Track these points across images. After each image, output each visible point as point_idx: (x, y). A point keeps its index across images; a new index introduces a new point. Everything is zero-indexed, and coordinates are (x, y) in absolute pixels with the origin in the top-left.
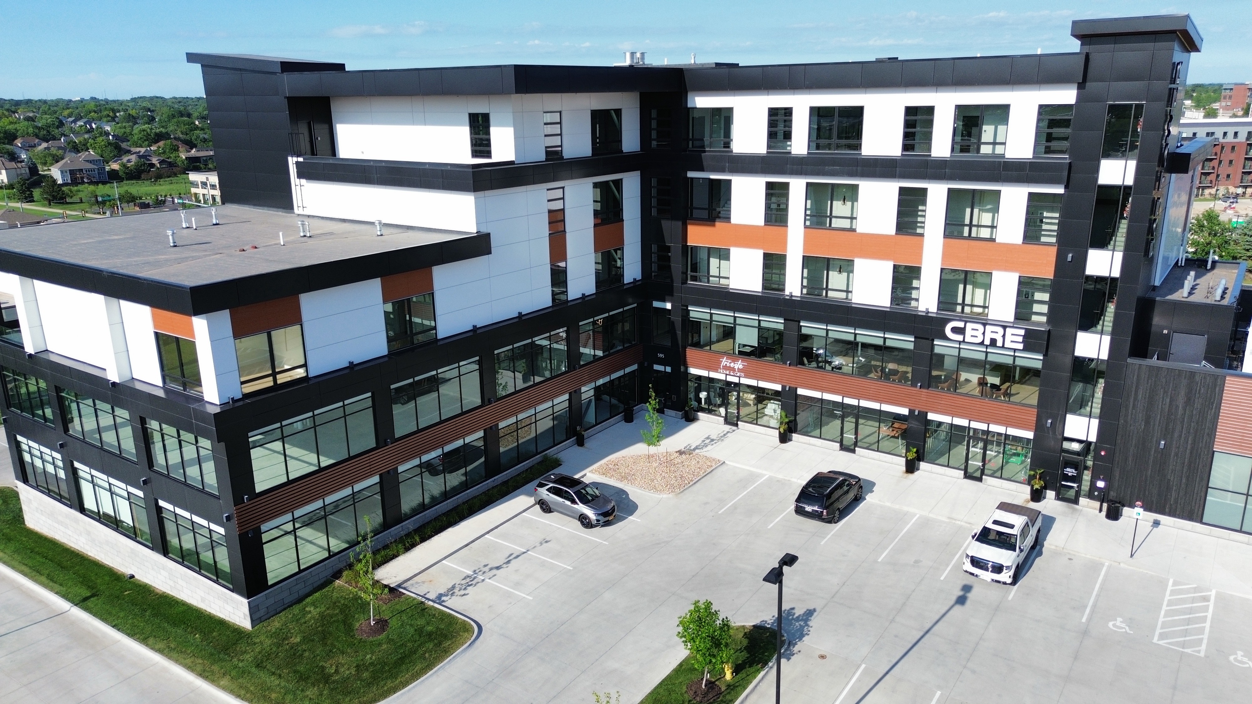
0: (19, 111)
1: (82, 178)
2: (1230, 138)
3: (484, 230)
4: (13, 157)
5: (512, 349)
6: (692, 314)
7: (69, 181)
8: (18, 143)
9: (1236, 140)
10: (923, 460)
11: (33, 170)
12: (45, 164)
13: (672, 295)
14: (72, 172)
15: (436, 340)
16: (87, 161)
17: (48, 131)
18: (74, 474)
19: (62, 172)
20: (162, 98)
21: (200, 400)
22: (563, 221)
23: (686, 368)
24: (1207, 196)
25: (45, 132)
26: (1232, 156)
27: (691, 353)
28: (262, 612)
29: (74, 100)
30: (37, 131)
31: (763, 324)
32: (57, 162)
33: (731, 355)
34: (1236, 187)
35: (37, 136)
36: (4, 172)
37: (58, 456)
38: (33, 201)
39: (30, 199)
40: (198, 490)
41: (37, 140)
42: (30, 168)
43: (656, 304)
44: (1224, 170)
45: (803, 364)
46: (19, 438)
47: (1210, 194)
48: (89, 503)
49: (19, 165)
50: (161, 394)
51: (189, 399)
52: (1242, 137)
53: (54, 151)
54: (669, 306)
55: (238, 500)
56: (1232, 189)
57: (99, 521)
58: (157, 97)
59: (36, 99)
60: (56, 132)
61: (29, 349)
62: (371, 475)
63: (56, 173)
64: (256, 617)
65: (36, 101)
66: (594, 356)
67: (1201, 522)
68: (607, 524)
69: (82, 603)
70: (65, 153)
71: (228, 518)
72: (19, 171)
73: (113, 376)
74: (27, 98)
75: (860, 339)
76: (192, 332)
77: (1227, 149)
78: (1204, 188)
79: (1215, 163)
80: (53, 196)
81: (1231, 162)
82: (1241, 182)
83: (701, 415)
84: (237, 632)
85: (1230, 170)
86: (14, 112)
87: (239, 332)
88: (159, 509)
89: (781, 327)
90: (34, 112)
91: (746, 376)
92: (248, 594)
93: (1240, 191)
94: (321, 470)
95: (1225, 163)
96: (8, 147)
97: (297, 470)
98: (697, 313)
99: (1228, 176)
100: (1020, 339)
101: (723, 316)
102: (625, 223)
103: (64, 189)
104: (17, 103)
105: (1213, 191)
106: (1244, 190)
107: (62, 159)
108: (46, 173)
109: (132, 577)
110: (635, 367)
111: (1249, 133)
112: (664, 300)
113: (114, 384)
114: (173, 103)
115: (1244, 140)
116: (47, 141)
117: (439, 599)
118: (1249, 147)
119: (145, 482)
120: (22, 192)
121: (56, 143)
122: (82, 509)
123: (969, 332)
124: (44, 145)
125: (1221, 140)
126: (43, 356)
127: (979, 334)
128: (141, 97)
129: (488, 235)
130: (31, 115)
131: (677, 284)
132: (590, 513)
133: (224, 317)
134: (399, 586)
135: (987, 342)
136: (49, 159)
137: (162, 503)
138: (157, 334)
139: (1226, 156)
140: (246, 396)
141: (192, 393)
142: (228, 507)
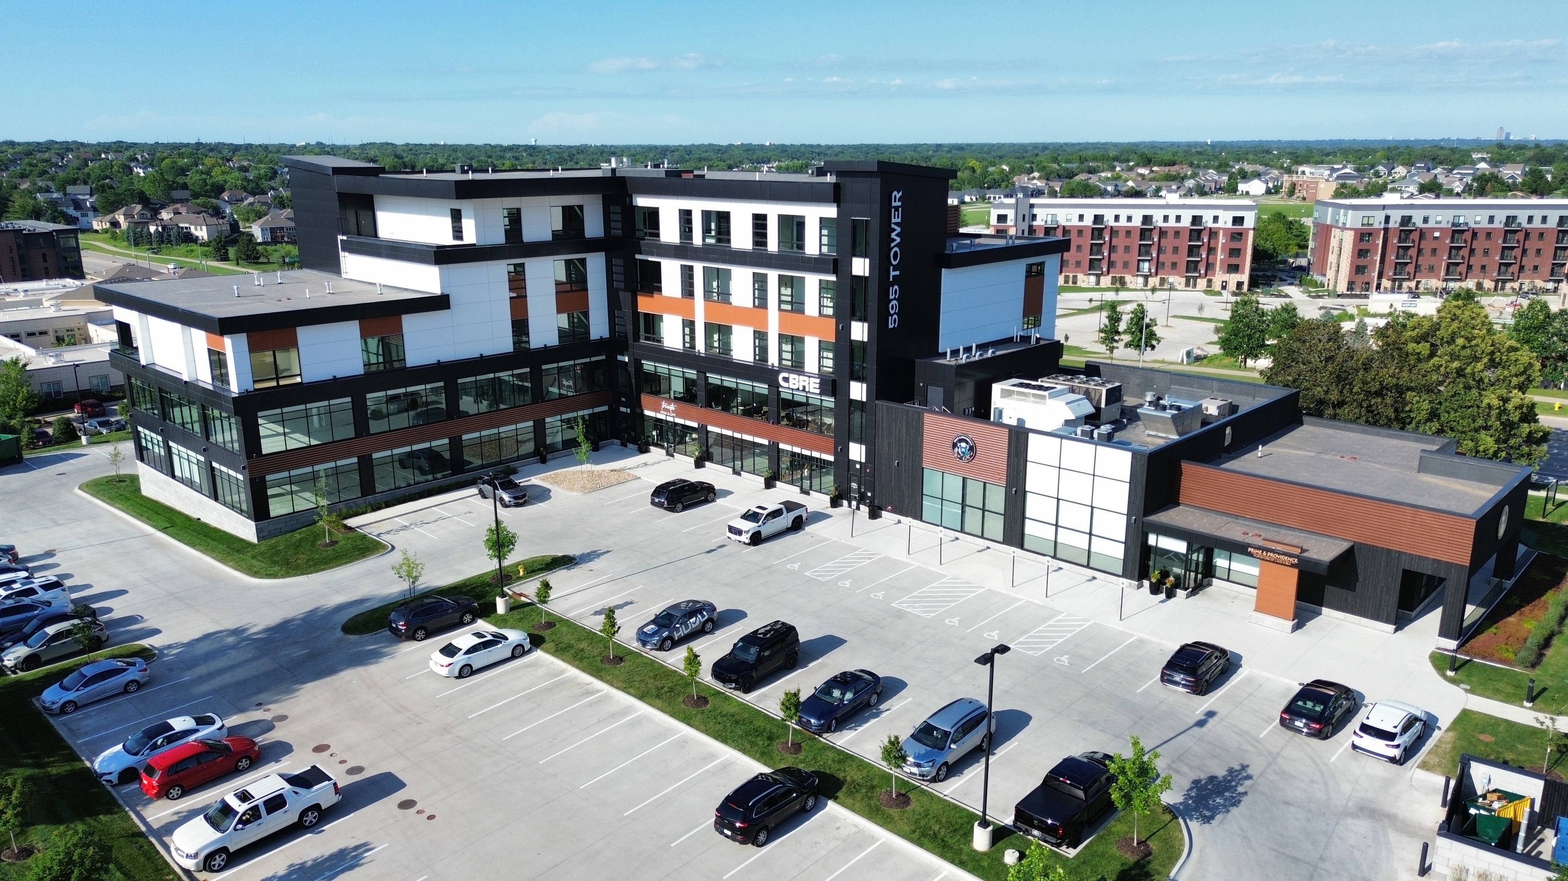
0: (234, 159)
1: (283, 237)
2: (1537, 224)
3: (446, 292)
4: (217, 213)
5: (476, 381)
6: (645, 367)
7: (269, 240)
8: (225, 196)
9: (1544, 226)
10: (778, 480)
11: (234, 226)
12: (247, 220)
13: (627, 351)
14: (273, 230)
15: (405, 368)
16: (289, 219)
17: (257, 184)
18: (169, 449)
19: (262, 230)
20: (392, 144)
21: (229, 391)
22: (525, 288)
23: (642, 411)
24: (1510, 291)
25: (254, 185)
26: (1540, 245)
27: (645, 398)
28: (265, 533)
29: (298, 145)
30: (245, 183)
31: (687, 375)
32: (260, 218)
33: (668, 401)
34: (1545, 281)
35: (245, 189)
36: (204, 228)
37: (160, 438)
38: (228, 260)
39: (225, 258)
40: (230, 452)
41: (245, 194)
42: (231, 225)
43: (620, 358)
44: (1529, 261)
45: (711, 407)
46: (140, 429)
47: (1513, 289)
48: (178, 473)
49: (221, 221)
50: (211, 388)
51: (224, 390)
52: (1552, 222)
53: (257, 207)
54: (626, 359)
55: (249, 456)
56: (1539, 283)
57: (182, 483)
58: (388, 144)
59: (257, 143)
60: (265, 184)
61: (143, 362)
62: (350, 457)
63: (257, 231)
64: (261, 535)
65: (256, 147)
66: (560, 394)
67: (921, 520)
68: (517, 505)
69: (164, 530)
70: (269, 209)
71: (244, 468)
72: (219, 228)
73: (185, 378)
74: (247, 142)
75: (741, 387)
76: (223, 347)
77: (1534, 236)
78: (1504, 281)
79: (1517, 252)
80: (247, 255)
81: (1539, 251)
82: (1552, 275)
83: (652, 448)
84: (249, 544)
85: (1537, 261)
86: (228, 160)
87: (253, 348)
88: (213, 469)
89: (695, 377)
90: (249, 160)
91: (678, 416)
92: (256, 520)
93: (1550, 286)
94: (310, 446)
95: (1531, 253)
96: (214, 201)
97: (292, 445)
98: (648, 366)
99: (1536, 268)
100: (817, 386)
101: (662, 368)
102: (589, 292)
103: (259, 248)
104: (235, 149)
105: (1516, 285)
106: (1556, 285)
107: (265, 215)
108: (247, 230)
109: (199, 519)
110: (605, 408)
111: (1561, 218)
112: (623, 355)
113: (186, 382)
114: (403, 150)
115: (1555, 226)
116: (254, 194)
117: (378, 535)
118: (1561, 235)
119: (204, 450)
120: (218, 250)
121: (261, 198)
122: (173, 476)
123: (791, 380)
124: (251, 199)
125: (1525, 225)
126: (152, 367)
127: (796, 382)
128: (370, 144)
129: (448, 295)
130: (245, 163)
131: (630, 342)
132: (506, 497)
133: (243, 338)
134: (358, 527)
135: (801, 388)
136: (252, 216)
137: (215, 465)
138: (209, 350)
139: (1532, 245)
140: (256, 390)
141: (225, 386)
142: (243, 461)
